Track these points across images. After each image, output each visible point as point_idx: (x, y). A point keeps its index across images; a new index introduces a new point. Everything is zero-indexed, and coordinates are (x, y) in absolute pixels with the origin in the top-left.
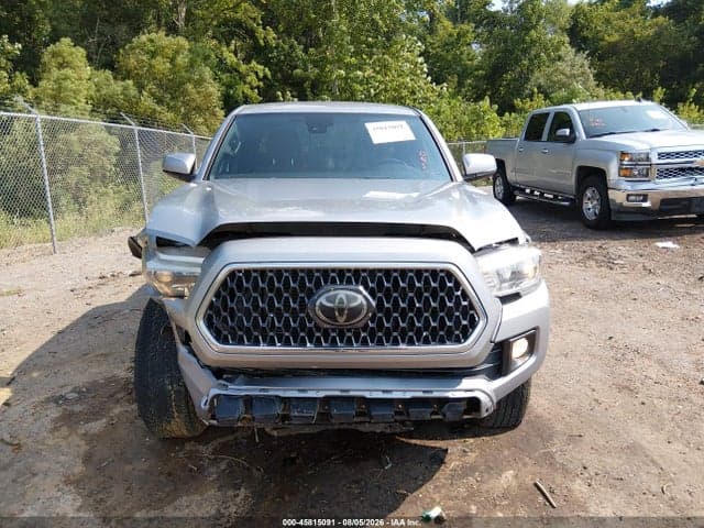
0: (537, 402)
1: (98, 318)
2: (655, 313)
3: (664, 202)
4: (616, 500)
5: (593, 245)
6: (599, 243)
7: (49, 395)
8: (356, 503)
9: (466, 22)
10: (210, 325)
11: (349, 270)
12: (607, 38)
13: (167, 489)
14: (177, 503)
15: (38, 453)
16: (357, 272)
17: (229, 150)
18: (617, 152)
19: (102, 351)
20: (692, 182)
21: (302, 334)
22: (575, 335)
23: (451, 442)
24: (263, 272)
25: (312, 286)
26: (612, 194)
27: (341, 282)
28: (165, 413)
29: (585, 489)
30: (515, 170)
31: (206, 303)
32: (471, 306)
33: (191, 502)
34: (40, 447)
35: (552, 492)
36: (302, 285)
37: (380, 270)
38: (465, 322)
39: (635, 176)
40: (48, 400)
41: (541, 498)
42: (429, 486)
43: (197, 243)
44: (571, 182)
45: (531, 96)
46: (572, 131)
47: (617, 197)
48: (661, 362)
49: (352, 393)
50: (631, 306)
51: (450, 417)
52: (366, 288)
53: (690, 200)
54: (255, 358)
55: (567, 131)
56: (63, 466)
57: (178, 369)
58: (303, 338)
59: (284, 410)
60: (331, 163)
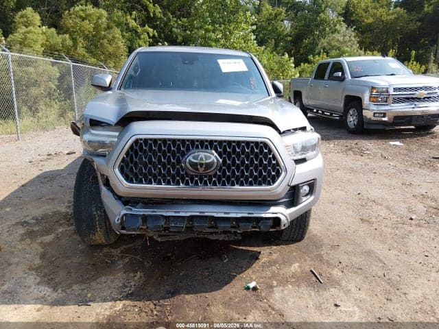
0: (314, 227)
1: (47, 178)
2: (387, 181)
3: (396, 118)
4: (358, 280)
5: (352, 143)
6: (356, 141)
7: (18, 220)
8: (206, 280)
9: (281, 6)
10: (122, 171)
11: (207, 141)
12: (366, 20)
13: (93, 273)
14: (98, 280)
15: (12, 253)
16: (211, 142)
17: (133, 73)
18: (369, 87)
19: (51, 197)
20: (413, 106)
21: (178, 178)
22: (338, 192)
23: (263, 248)
24: (155, 141)
25: (184, 149)
26: (365, 113)
27: (202, 148)
28: (92, 229)
29: (340, 274)
30: (307, 98)
31: (121, 158)
32: (278, 164)
33: (108, 279)
34: (13, 249)
35: (321, 275)
36: (179, 149)
37: (225, 141)
38: (273, 173)
39: (379, 101)
40: (17, 224)
41: (314, 278)
42: (249, 271)
43: (115, 122)
44: (341, 105)
45: (319, 54)
46: (343, 74)
47: (368, 114)
48: (387, 208)
49: (206, 214)
50: (372, 176)
51: (263, 228)
52: (216, 151)
53: (411, 116)
54: (149, 192)
55: (340, 74)
56: (28, 260)
57: (101, 202)
58: (178, 180)
59: (165, 223)
60: (196, 83)
